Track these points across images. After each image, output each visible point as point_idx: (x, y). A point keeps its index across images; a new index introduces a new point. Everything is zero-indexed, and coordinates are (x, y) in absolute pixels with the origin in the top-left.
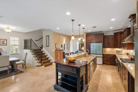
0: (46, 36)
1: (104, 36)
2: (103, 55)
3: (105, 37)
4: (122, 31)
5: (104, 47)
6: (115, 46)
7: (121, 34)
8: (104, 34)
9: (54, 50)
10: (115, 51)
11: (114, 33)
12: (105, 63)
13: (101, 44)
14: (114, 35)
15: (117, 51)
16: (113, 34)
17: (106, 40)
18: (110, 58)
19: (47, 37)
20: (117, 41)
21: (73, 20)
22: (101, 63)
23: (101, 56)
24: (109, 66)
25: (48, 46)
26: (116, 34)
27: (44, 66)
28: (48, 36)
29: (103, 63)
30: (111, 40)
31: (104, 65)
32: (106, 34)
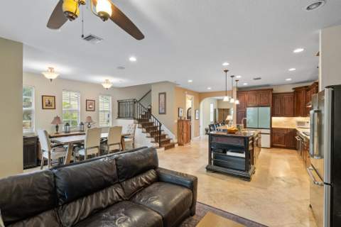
0: (160, 94)
1: (273, 94)
2: (272, 129)
3: (275, 96)
4: (310, 84)
5: (273, 114)
6: (296, 114)
7: (307, 90)
8: (274, 89)
9: (176, 121)
10: (296, 123)
11: (294, 89)
12: (275, 145)
13: (268, 109)
14: (294, 93)
15: (299, 123)
16: (292, 91)
17: (277, 101)
18: (286, 135)
19: (162, 96)
20: (298, 103)
21: (226, 71)
22: (268, 145)
23: (269, 131)
24: (282, 150)
25: (162, 113)
26: (297, 91)
27: (163, 149)
28: (165, 94)
29: (272, 146)
30: (287, 101)
31: (274, 149)
32: (276, 90)
